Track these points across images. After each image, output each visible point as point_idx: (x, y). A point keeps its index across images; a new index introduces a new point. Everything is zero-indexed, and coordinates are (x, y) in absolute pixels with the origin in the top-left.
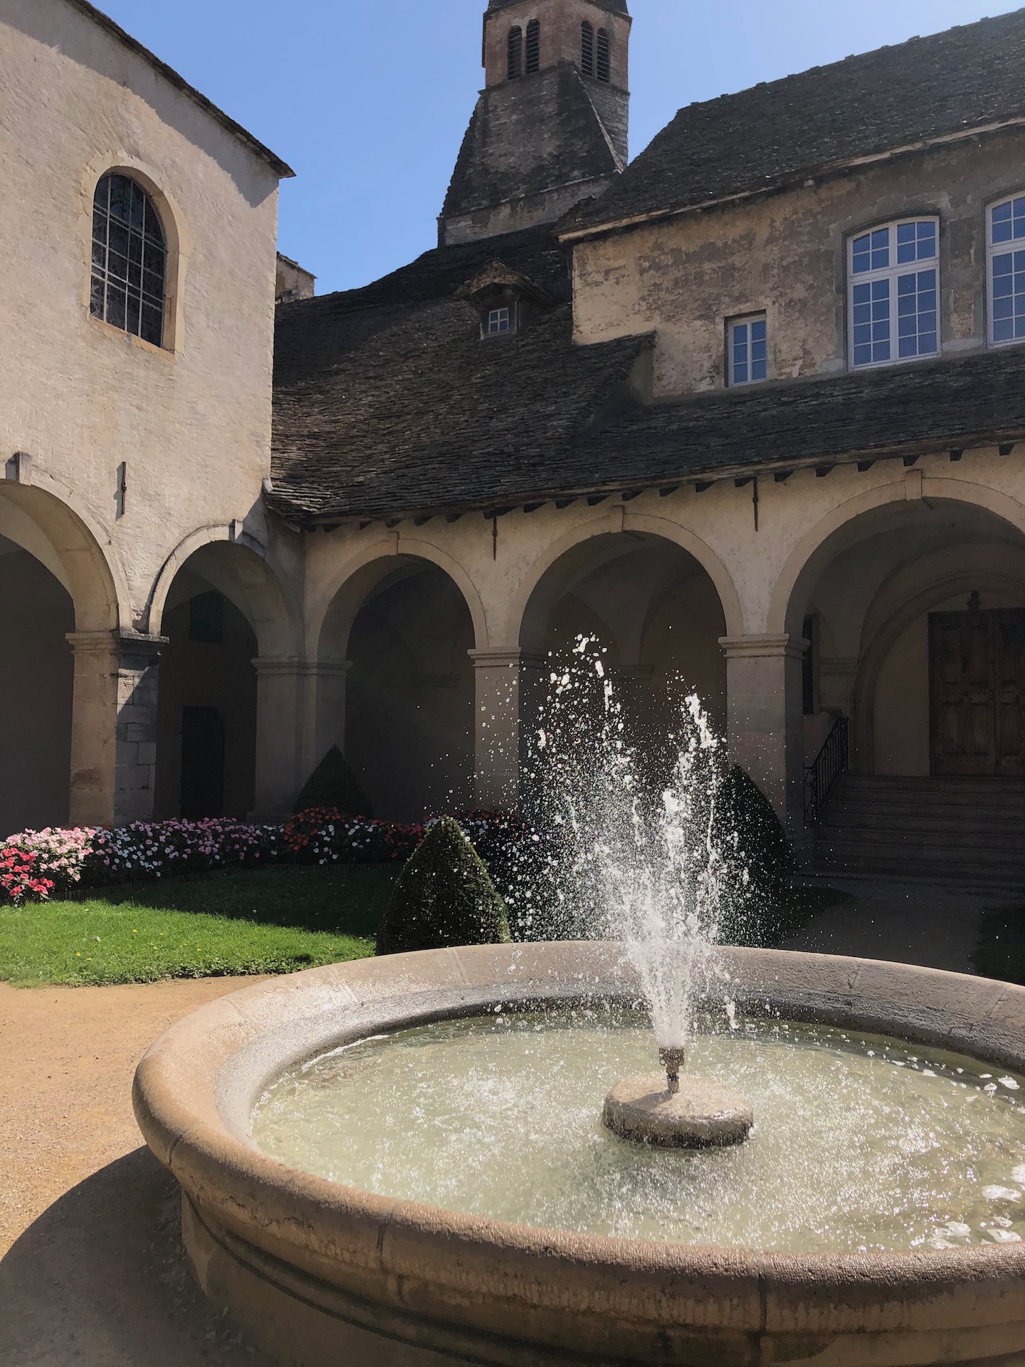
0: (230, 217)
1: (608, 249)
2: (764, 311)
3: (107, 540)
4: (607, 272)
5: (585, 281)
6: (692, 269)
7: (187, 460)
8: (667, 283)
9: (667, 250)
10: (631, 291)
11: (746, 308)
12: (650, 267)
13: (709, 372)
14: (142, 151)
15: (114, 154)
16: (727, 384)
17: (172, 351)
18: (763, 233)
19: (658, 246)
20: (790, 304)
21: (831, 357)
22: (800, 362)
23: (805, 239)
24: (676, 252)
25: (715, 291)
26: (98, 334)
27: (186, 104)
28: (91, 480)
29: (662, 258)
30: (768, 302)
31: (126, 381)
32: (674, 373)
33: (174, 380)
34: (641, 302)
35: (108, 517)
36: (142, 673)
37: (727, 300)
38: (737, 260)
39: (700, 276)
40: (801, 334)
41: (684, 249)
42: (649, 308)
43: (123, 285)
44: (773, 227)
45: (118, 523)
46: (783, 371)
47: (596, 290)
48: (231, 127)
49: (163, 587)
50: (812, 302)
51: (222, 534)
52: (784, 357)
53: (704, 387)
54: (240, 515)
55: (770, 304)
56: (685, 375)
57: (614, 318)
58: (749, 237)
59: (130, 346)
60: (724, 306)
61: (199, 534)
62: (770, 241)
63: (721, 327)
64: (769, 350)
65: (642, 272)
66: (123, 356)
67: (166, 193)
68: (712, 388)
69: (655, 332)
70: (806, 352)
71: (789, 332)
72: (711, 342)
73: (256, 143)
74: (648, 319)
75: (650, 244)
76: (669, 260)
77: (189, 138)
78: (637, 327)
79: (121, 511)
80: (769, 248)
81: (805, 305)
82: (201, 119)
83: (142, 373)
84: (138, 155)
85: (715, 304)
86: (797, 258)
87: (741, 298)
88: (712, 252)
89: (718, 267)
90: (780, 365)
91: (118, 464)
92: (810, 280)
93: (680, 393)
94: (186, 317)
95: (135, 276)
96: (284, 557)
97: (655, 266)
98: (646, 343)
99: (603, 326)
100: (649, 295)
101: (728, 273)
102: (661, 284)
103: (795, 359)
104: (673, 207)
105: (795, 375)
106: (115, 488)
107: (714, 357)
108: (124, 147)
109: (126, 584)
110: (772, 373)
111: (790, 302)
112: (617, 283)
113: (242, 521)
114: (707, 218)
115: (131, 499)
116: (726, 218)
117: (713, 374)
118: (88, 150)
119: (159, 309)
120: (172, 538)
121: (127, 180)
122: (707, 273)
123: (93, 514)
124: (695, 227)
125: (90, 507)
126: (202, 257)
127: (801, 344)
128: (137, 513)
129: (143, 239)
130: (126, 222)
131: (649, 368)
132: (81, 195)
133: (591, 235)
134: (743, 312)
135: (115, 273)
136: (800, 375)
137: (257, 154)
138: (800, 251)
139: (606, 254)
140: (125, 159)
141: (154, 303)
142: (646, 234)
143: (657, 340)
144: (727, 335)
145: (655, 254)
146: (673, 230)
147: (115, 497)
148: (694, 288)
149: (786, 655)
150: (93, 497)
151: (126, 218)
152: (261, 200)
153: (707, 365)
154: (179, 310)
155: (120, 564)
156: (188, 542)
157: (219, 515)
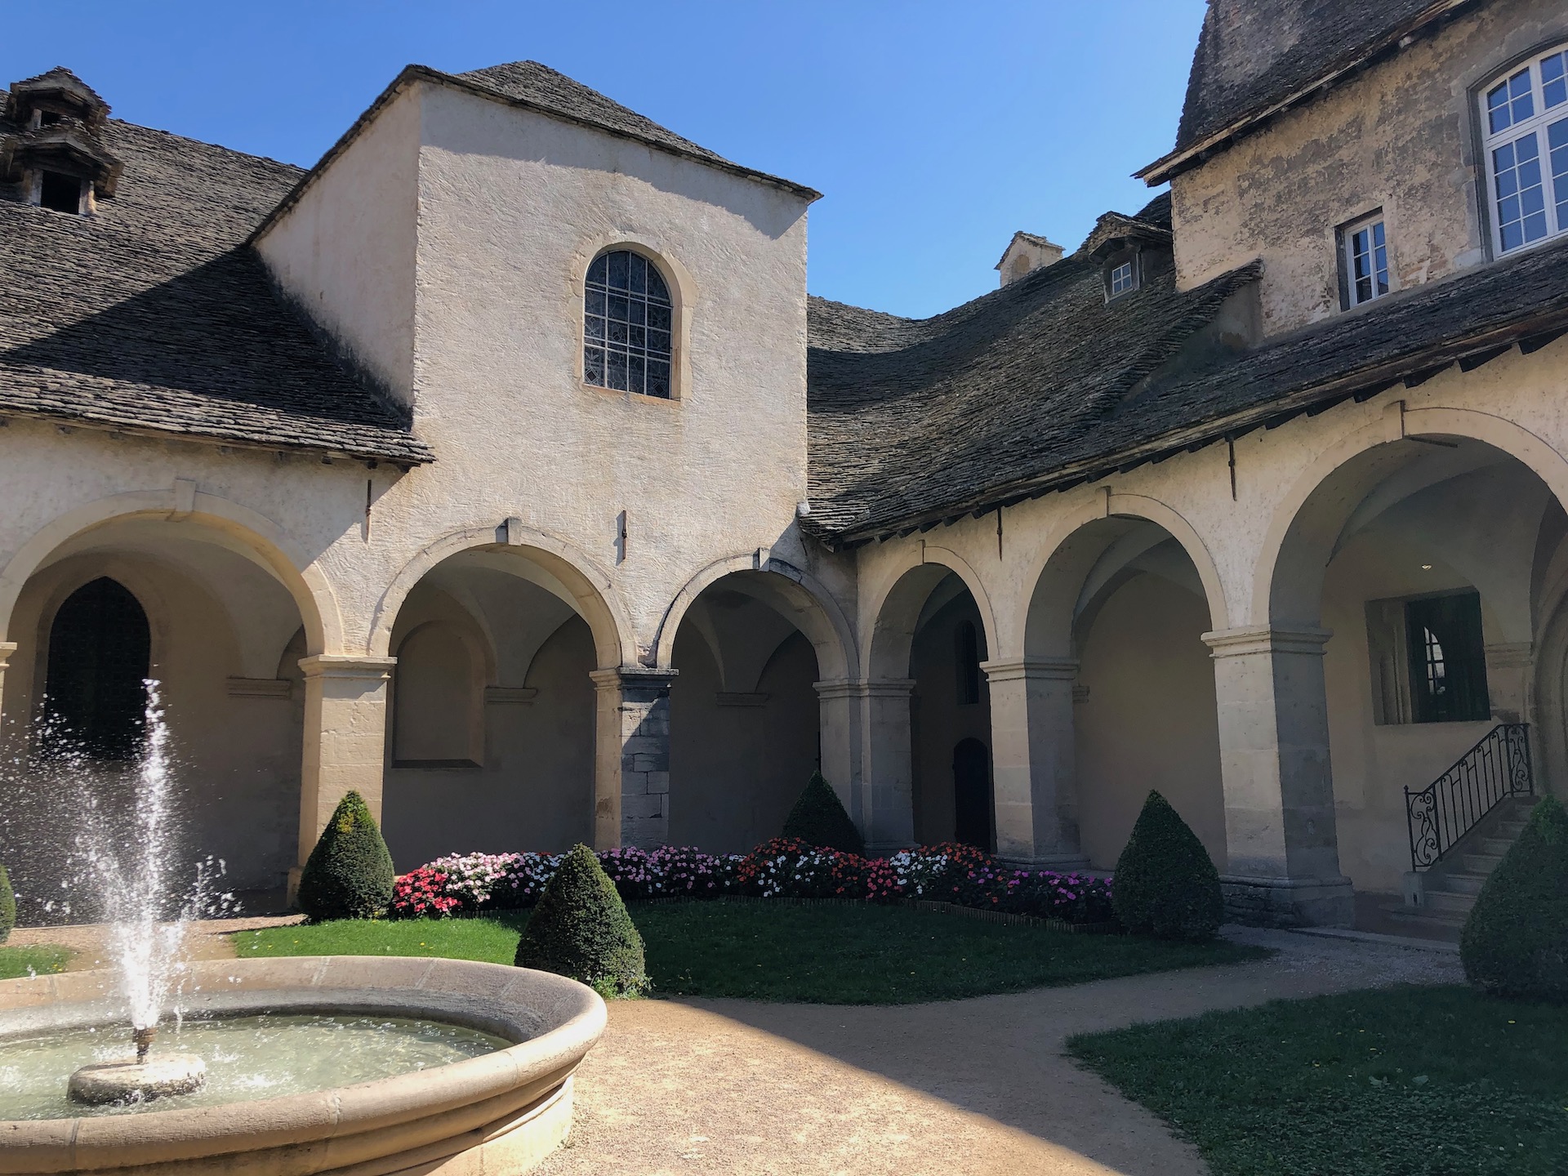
0: (744, 257)
1: (1204, 176)
2: (1379, 210)
3: (606, 584)
4: (1206, 203)
5: (1184, 218)
6: (1295, 177)
7: (700, 498)
8: (1270, 202)
9: (1266, 162)
10: (1231, 220)
11: (1358, 210)
12: (1250, 186)
13: (1323, 296)
14: (635, 224)
15: (606, 235)
16: (1345, 305)
17: (678, 399)
18: (1373, 112)
19: (1257, 160)
20: (1410, 193)
21: (1465, 249)
22: (1428, 263)
23: (1423, 107)
24: (1277, 160)
25: (1322, 197)
26: (593, 399)
27: (687, 167)
28: (588, 532)
29: (1262, 171)
30: (1384, 195)
31: (625, 436)
32: (1284, 305)
33: (681, 426)
34: (1243, 230)
35: (608, 563)
36: (650, 705)
37: (1336, 205)
38: (1344, 154)
39: (1304, 183)
40: (1426, 227)
41: (1285, 156)
42: (1252, 235)
43: (625, 349)
44: (1384, 103)
45: (619, 567)
46: (1407, 279)
47: (1197, 226)
48: (742, 172)
49: (673, 622)
50: (1437, 184)
51: (746, 564)
52: (1407, 260)
53: (1319, 316)
54: (767, 542)
55: (1387, 197)
56: (1296, 305)
57: (1216, 254)
58: (1357, 123)
59: (628, 403)
60: (1333, 214)
61: (716, 566)
62: (1382, 120)
63: (1332, 240)
64: (1390, 255)
65: (1242, 193)
66: (621, 413)
67: (664, 255)
68: (1327, 315)
69: (1259, 261)
70: (1434, 249)
71: (1411, 229)
72: (1321, 259)
73: (771, 178)
74: (1251, 248)
75: (1248, 160)
76: (1269, 173)
77: (690, 197)
78: (1239, 259)
79: (622, 557)
80: (1380, 129)
81: (1429, 190)
82: (703, 174)
83: (643, 425)
84: (632, 229)
85: (1322, 214)
86: (1414, 134)
88: (1318, 151)
89: (1324, 168)
90: (1402, 271)
91: (618, 513)
92: (1431, 156)
93: (1292, 328)
94: (692, 363)
95: (638, 335)
96: (830, 577)
97: (1256, 183)
98: (1250, 275)
99: (1205, 265)
100: (1251, 219)
101: (1336, 172)
102: (1263, 203)
103: (1422, 261)
104: (1253, 112)
105: (1423, 280)
106: (615, 535)
107: (1327, 277)
108: (617, 227)
109: (629, 623)
110: (1394, 284)
111: (1410, 190)
112: (1217, 213)
113: (769, 548)
114: (1307, 113)
115: (634, 544)
116: (1329, 106)
117: (1328, 298)
118: (577, 239)
119: (667, 362)
120: (683, 574)
121: (627, 253)
122: (1312, 178)
123: (590, 563)
124: (1295, 126)
125: (587, 557)
126: (709, 303)
127: (1427, 240)
128: (641, 555)
129: (646, 302)
130: (625, 291)
131: (1255, 305)
132: (571, 280)
133: (1175, 167)
134: (1355, 215)
135: (617, 339)
136: (1428, 279)
137: (776, 188)
138: (1418, 123)
139: (1204, 182)
140: (618, 237)
141: (662, 357)
142: (1244, 147)
143: (1262, 270)
144: (1342, 247)
145: (1254, 170)
146: (1272, 136)
147: (615, 544)
148: (1298, 199)
149: (1273, 651)
150: (589, 547)
151: (626, 288)
152: (784, 230)
153: (1319, 288)
154: (684, 359)
155: (621, 606)
156: (702, 577)
157: (740, 546)
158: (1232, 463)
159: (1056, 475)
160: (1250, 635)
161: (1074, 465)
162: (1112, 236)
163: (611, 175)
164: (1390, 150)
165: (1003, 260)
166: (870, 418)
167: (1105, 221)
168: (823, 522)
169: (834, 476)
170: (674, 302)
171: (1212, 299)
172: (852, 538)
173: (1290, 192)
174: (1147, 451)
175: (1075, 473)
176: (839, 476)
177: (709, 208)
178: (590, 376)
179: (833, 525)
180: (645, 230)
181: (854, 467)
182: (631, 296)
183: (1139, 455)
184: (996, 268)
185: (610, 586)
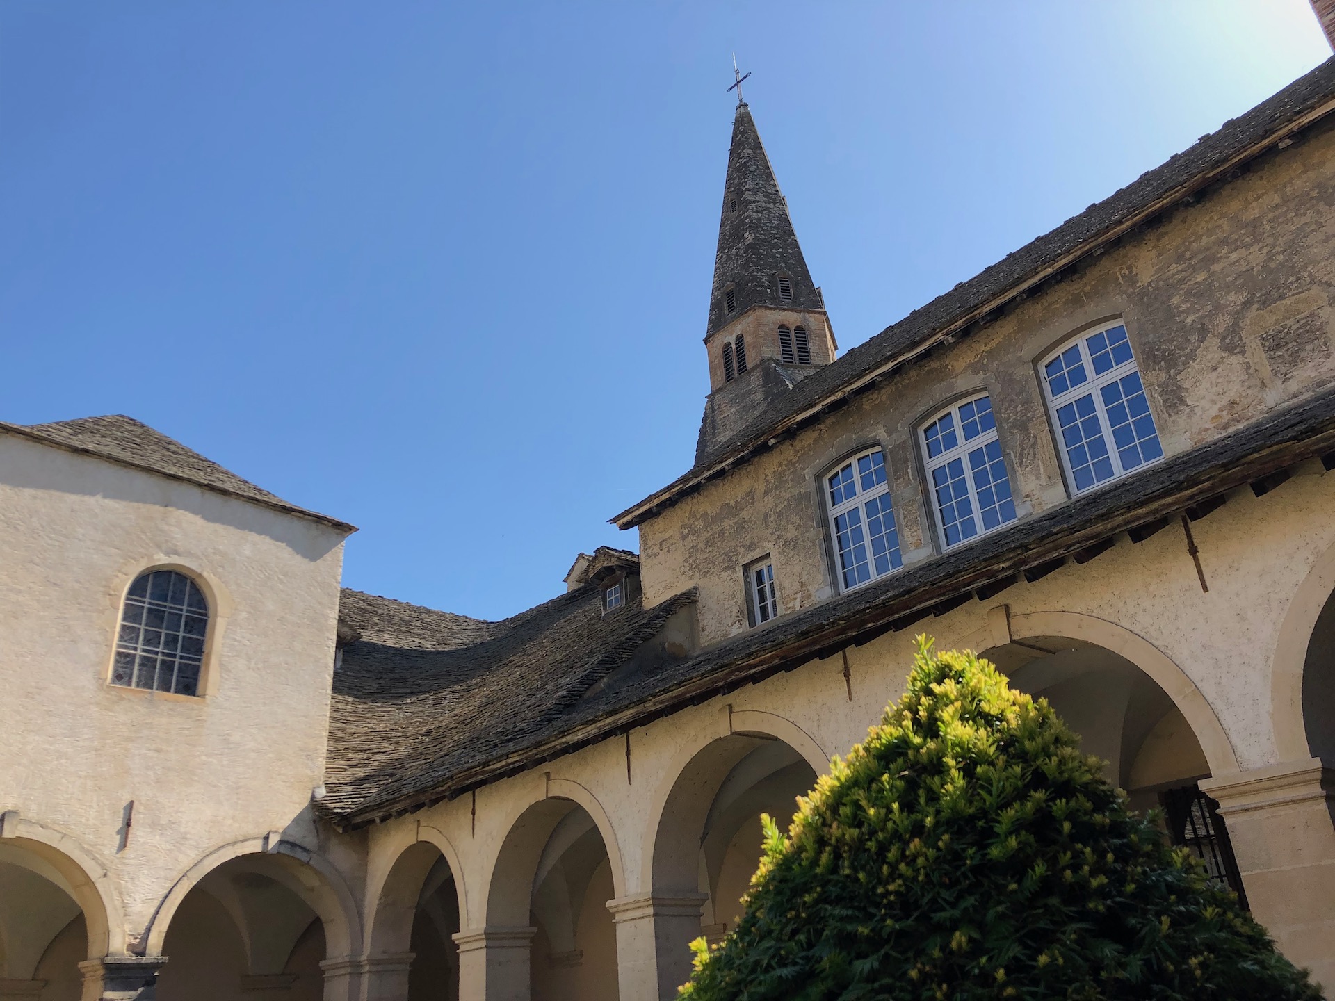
0: (281, 577)
2: (768, 555)
3: (102, 872)
4: (661, 543)
5: (648, 554)
6: (716, 528)
7: (214, 786)
8: (702, 545)
9: (698, 516)
10: (677, 557)
11: (756, 554)
12: (689, 533)
13: (738, 617)
14: (180, 549)
16: (752, 623)
17: (203, 696)
18: (761, 488)
19: (693, 515)
20: (786, 544)
21: (822, 586)
22: (799, 595)
23: (790, 486)
24: (705, 516)
25: (733, 544)
26: (115, 698)
28: (90, 822)
29: (696, 523)
30: (771, 545)
31: (144, 731)
32: (714, 621)
33: (203, 720)
34: (685, 564)
35: (107, 852)
36: (136, 993)
37: (742, 550)
38: (745, 514)
39: (722, 533)
40: (797, 569)
41: (709, 512)
42: (691, 568)
43: (157, 653)
44: (767, 481)
45: (119, 856)
46: (788, 606)
47: (655, 560)
48: (286, 510)
49: (171, 907)
50: (801, 539)
52: (788, 593)
53: (735, 631)
54: (279, 825)
55: (773, 547)
56: (720, 623)
57: (668, 582)
58: (751, 493)
60: (740, 556)
61: (222, 851)
62: (766, 493)
63: (741, 575)
64: (778, 588)
65: (684, 538)
66: (143, 710)
67: (205, 574)
68: (741, 630)
69: (695, 588)
70: (803, 585)
71: (788, 570)
72: (736, 589)
73: (312, 515)
74: (690, 578)
75: (687, 514)
76: (700, 524)
77: (237, 527)
78: (683, 586)
79: (123, 845)
80: (766, 499)
81: (797, 543)
82: (250, 510)
83: (164, 720)
85: (734, 555)
86: (786, 503)
87: (750, 548)
88: (729, 511)
89: (733, 523)
90: (785, 600)
91: (125, 803)
92: (796, 519)
93: (719, 640)
94: (221, 665)
95: (172, 641)
97: (693, 531)
98: (689, 599)
99: (661, 589)
100: (690, 557)
101: (741, 527)
102: (697, 546)
103: (796, 593)
105: (798, 608)
106: (119, 824)
107: (739, 602)
108: (162, 551)
109: (121, 912)
110: (781, 610)
111: (786, 542)
112: (668, 551)
113: (281, 831)
114: (722, 484)
115: (136, 831)
116: (735, 480)
117: (741, 618)
118: (121, 561)
119: (197, 663)
120: (185, 861)
121: (170, 572)
122: (727, 530)
123: (88, 852)
124: (715, 493)
125: (86, 846)
126: (244, 615)
127: (798, 578)
128: (144, 843)
129: (184, 613)
130: (165, 604)
131: (693, 622)
132: (110, 595)
133: (639, 515)
134: (754, 558)
135: (149, 645)
136: (801, 607)
137: (317, 522)
138: (787, 496)
139: (659, 529)
140: (161, 559)
141: (194, 659)
142: (684, 505)
143: (698, 595)
144: (748, 580)
145: (691, 521)
146: (701, 498)
147: (118, 833)
148: (719, 544)
149: (655, 915)
150: (90, 837)
151: (166, 601)
152: (321, 555)
153: (735, 610)
154: (214, 661)
155: (115, 894)
156: (206, 862)
157: (250, 829)
158: (628, 754)
159: (503, 763)
160: (639, 902)
161: (515, 754)
162: (605, 564)
163: (162, 509)
164: (772, 513)
165: (569, 575)
166: (413, 708)
167: (599, 553)
168: (332, 805)
169: (362, 762)
170: (211, 613)
171: (657, 617)
172: (358, 820)
173: (714, 538)
174: (563, 743)
175: (516, 762)
176: (366, 762)
177: (254, 537)
178: (118, 677)
179: (342, 808)
180: (189, 554)
181: (383, 753)
182: (171, 608)
183: (558, 747)
184: (564, 581)
185: (105, 875)
